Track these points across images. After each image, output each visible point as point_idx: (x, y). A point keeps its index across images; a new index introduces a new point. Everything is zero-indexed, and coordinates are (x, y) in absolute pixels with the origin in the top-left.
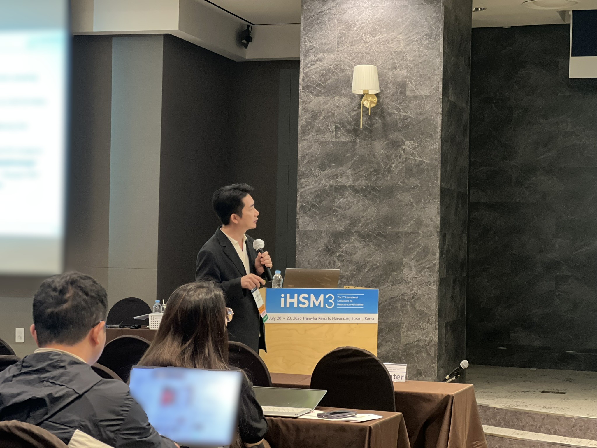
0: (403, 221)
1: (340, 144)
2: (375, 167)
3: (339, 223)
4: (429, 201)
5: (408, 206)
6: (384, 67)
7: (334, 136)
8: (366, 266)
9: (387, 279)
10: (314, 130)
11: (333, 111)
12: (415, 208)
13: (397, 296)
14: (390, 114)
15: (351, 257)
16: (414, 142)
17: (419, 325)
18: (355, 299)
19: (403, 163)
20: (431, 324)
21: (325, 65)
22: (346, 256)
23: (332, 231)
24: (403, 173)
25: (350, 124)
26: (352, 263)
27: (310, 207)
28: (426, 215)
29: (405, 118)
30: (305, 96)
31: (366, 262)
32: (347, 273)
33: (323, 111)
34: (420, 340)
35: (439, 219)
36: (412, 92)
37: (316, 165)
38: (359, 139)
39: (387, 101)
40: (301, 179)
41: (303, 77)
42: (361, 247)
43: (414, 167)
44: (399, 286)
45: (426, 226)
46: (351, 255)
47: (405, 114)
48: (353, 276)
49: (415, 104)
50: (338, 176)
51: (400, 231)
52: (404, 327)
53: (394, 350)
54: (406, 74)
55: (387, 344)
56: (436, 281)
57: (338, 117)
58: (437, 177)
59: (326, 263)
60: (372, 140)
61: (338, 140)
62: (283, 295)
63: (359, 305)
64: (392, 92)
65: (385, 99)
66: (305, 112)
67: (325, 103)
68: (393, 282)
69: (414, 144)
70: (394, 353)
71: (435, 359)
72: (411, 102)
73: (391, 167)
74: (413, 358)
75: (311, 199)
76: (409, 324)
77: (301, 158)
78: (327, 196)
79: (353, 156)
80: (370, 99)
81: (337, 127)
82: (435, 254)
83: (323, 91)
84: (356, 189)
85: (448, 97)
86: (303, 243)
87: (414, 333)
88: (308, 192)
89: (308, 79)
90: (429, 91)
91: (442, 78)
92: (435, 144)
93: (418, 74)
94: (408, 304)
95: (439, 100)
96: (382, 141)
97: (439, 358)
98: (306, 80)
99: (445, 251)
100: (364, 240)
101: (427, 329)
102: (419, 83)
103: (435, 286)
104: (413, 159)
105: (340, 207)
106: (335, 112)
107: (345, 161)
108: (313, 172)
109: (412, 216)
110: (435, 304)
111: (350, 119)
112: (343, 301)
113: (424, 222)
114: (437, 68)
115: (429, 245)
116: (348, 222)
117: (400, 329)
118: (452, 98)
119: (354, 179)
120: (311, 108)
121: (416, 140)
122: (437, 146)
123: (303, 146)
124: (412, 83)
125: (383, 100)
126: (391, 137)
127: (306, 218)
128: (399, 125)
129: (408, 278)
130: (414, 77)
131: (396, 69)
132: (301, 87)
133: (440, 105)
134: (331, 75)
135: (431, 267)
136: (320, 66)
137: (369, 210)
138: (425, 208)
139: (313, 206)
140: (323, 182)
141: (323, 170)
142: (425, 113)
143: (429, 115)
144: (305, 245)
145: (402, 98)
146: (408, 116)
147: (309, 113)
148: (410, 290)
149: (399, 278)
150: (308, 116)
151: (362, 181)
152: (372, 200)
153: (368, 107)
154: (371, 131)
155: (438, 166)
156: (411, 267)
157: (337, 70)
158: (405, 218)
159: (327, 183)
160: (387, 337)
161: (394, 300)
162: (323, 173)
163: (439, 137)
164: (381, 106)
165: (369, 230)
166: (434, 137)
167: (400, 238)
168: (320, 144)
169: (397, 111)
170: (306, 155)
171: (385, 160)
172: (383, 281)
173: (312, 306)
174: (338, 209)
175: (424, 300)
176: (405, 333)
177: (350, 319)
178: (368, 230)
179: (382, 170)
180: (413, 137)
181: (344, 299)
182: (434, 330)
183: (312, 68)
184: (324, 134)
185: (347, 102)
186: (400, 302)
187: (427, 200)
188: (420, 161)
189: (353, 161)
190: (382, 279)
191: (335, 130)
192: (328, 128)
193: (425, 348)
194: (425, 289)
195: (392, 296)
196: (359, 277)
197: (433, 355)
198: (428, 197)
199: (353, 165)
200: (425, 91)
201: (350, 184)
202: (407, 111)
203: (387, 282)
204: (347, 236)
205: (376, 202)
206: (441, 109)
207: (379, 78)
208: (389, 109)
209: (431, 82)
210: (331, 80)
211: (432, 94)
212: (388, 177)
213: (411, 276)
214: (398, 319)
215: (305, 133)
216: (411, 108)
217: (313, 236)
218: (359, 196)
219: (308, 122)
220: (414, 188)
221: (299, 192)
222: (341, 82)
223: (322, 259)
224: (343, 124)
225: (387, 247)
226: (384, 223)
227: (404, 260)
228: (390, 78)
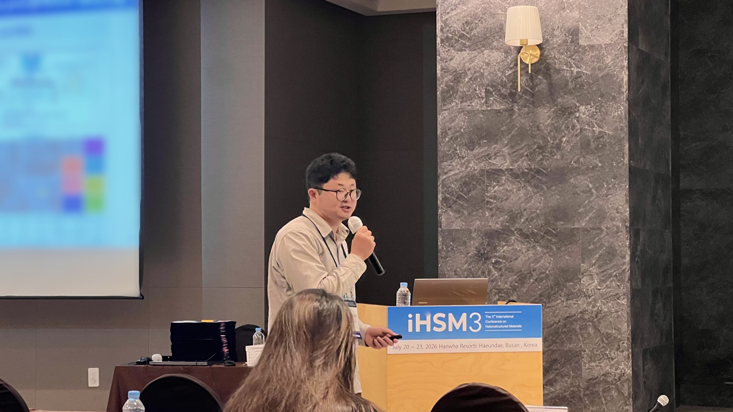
0: (580, 213)
1: (492, 113)
2: (539, 143)
3: (493, 219)
4: (614, 186)
5: (585, 193)
6: (548, 7)
7: (483, 103)
8: (532, 275)
9: (560, 292)
10: (457, 97)
11: (482, 71)
12: (594, 195)
13: (575, 315)
14: (558, 71)
15: (512, 263)
16: (591, 107)
17: (606, 354)
18: (510, 318)
19: (577, 136)
20: (623, 351)
21: (470, 9)
22: (504, 263)
23: (486, 230)
24: (577, 149)
25: (504, 86)
26: (513, 272)
27: (455, 199)
28: (610, 204)
29: (579, 75)
30: (444, 52)
31: (532, 270)
32: (506, 286)
33: (469, 69)
34: (608, 373)
35: (628, 209)
36: (587, 40)
37: (461, 142)
38: (518, 106)
39: (553, 53)
40: (443, 162)
41: (442, 26)
42: (524, 250)
43: (592, 140)
44: (577, 301)
45: (611, 219)
46: (511, 261)
47: (579, 70)
48: (514, 289)
49: (592, 56)
50: (491, 157)
51: (576, 226)
52: (586, 355)
53: (573, 387)
54: (578, 16)
55: (563, 380)
56: (626, 293)
57: (489, 77)
58: (624, 153)
59: (478, 272)
60: (534, 107)
61: (489, 108)
62: (410, 316)
63: (515, 326)
64: (559, 42)
65: (550, 51)
66: (445, 72)
67: (471, 60)
68: (569, 295)
69: (590, 110)
70: (573, 392)
71: (629, 399)
72: (585, 53)
73: (561, 141)
74: (600, 397)
75: (457, 188)
76: (592, 352)
77: (442, 134)
78: (477, 182)
79: (509, 130)
80: (530, 52)
81: (487, 92)
82: (624, 257)
83: (467, 44)
84: (515, 174)
85: (637, 45)
86: (447, 247)
87: (599, 365)
88: (452, 179)
89: (448, 28)
90: (610, 37)
91: (627, 19)
92: (620, 108)
93: (594, 15)
94: (589, 325)
95: (623, 49)
96: (547, 108)
97: (636, 398)
98: (444, 31)
99: (638, 253)
100: (527, 240)
101: (616, 359)
102: (596, 27)
103: (626, 300)
104: (591, 130)
105: (495, 198)
106: (485, 71)
107: (500, 137)
108: (458, 152)
109: (591, 206)
110: (626, 324)
111: (505, 79)
112: (493, 322)
113: (608, 214)
114: (620, 6)
115: (616, 244)
116: (506, 217)
117: (579, 359)
118: (642, 47)
119: (512, 159)
120: (453, 67)
121: (595, 104)
122: (623, 112)
123: (444, 118)
124: (586, 28)
125: (548, 53)
126: (560, 102)
127: (451, 213)
128: (571, 86)
129: (588, 289)
130: (589, 20)
131: (565, 11)
132: (438, 40)
133: (626, 56)
134: (477, 22)
135: (620, 274)
136: (462, 12)
137: (533, 201)
138: (609, 195)
139: (459, 197)
140: (471, 165)
141: (471, 148)
142: (605, 68)
143: (610, 70)
144: (449, 249)
145: (574, 49)
146: (582, 72)
147: (451, 75)
148: (591, 306)
149: (576, 290)
150: (448, 78)
151: (522, 162)
152: (536, 187)
153: (527, 63)
154: (533, 95)
155: (625, 138)
156: (592, 275)
157: (486, 15)
158: (582, 209)
159: (477, 165)
160: (562, 370)
161: (571, 319)
162: (471, 153)
163: (625, 99)
164: (545, 61)
165: (534, 227)
166: (618, 99)
167: (576, 236)
168: (466, 115)
169: (567, 67)
170: (449, 130)
171: (552, 133)
172: (555, 294)
173: (450, 329)
174: (492, 201)
175: (611, 320)
176: (587, 365)
177: (504, 345)
178: (532, 227)
179: (549, 146)
180: (590, 101)
181: (495, 319)
182: (627, 360)
183: (453, 14)
184: (471, 101)
185: (500, 57)
186: (579, 323)
187: (610, 184)
188: (600, 132)
189: (510, 136)
190: (553, 292)
191: (486, 96)
192: (476, 93)
193: (615, 384)
194: (612, 304)
195: (568, 315)
196: (522, 289)
197: (626, 394)
198: (613, 180)
199: (510, 140)
200: (604, 38)
201: (507, 166)
202: (581, 66)
203: (560, 296)
204: (505, 236)
205: (543, 189)
206: (627, 61)
207: (542, 23)
208: (556, 64)
209: (612, 25)
210: (478, 29)
211: (615, 41)
212: (557, 156)
213: (592, 287)
214: (577, 345)
215: (446, 100)
216: (585, 62)
217: (460, 237)
218: (519, 182)
219: (450, 85)
220: (593, 168)
221: (441, 180)
222: (491, 30)
223: (473, 267)
224: (495, 86)
225: (558, 249)
226: (554, 217)
227: (583, 266)
228: (557, 23)
